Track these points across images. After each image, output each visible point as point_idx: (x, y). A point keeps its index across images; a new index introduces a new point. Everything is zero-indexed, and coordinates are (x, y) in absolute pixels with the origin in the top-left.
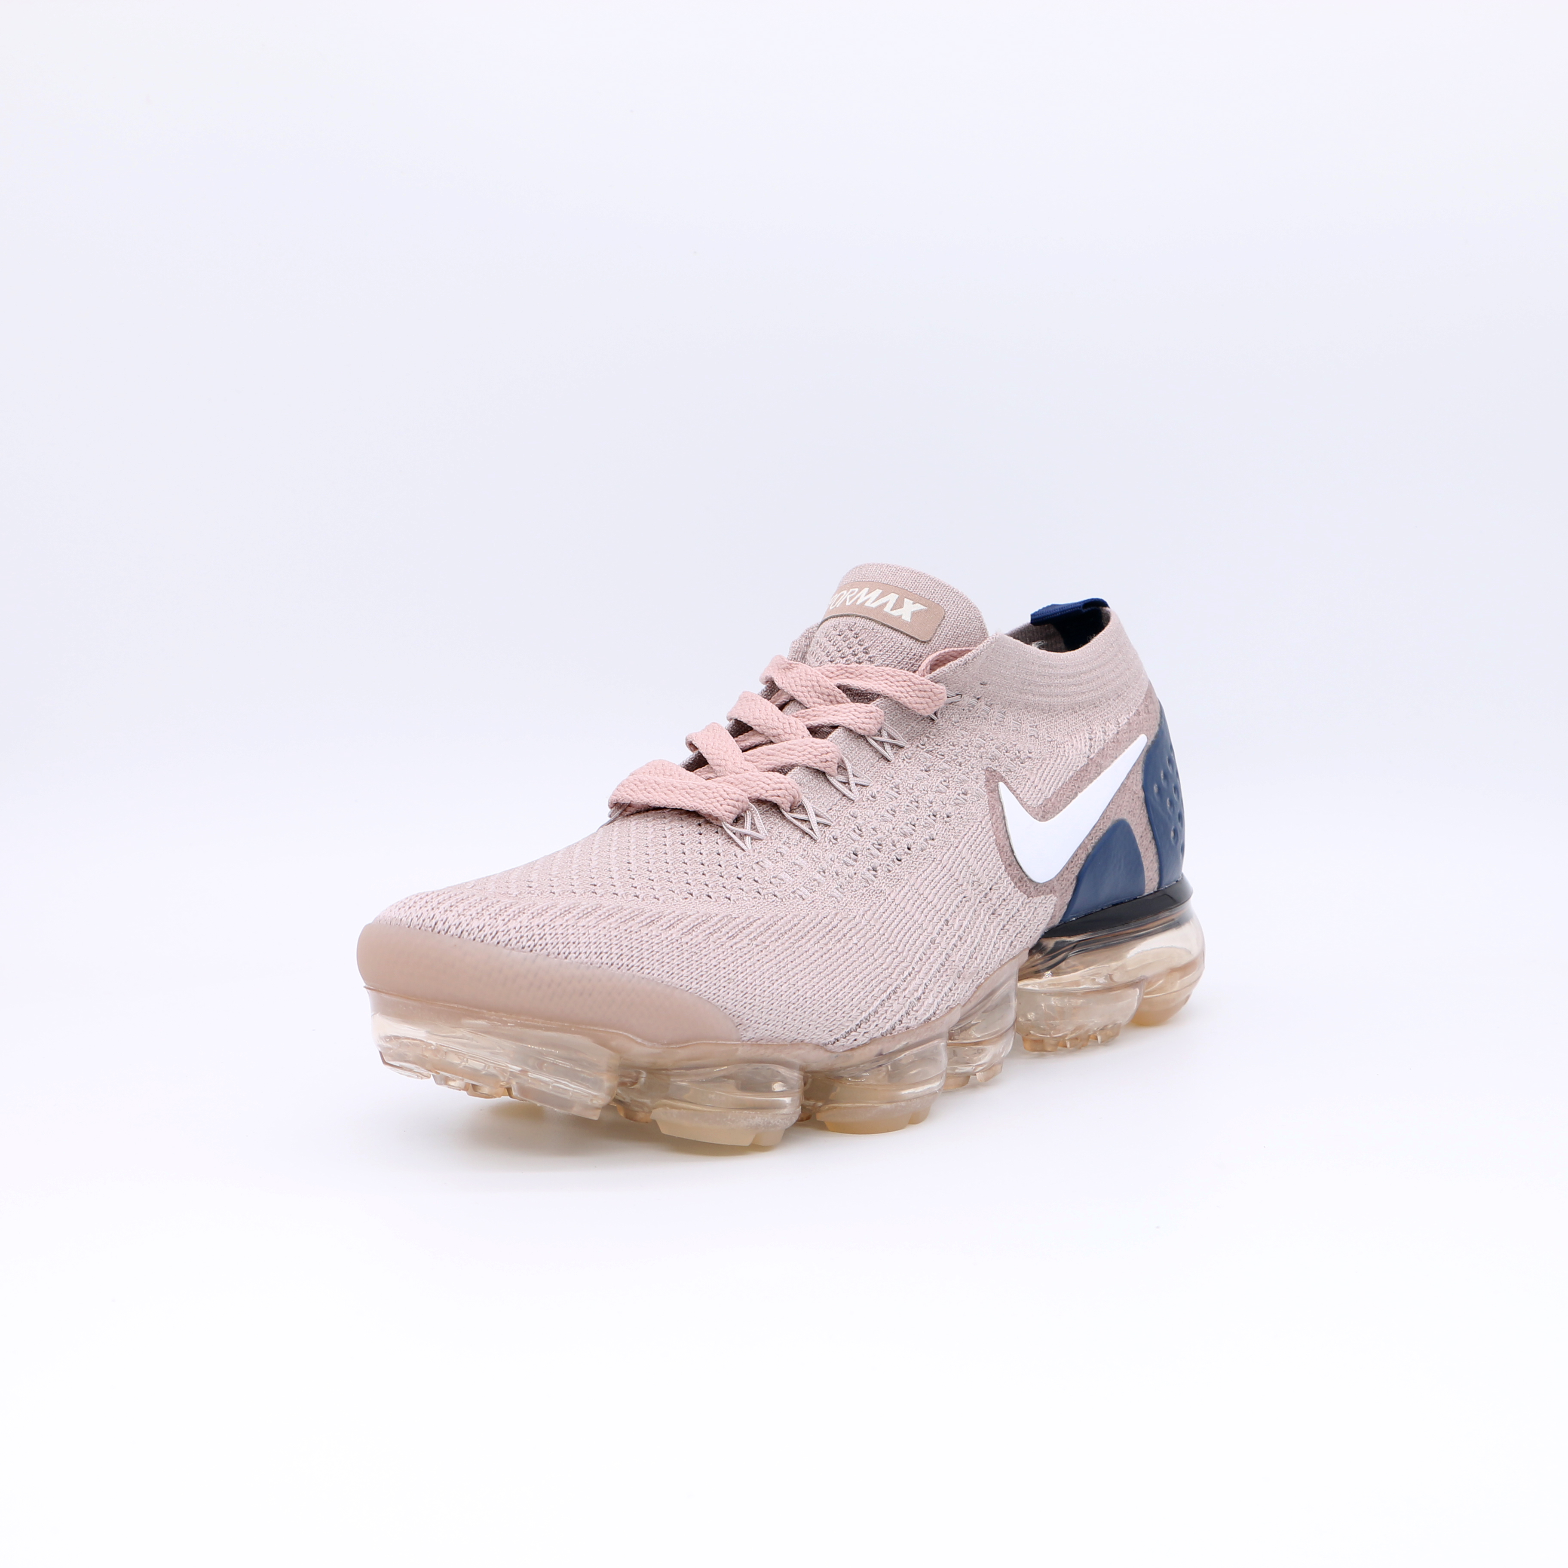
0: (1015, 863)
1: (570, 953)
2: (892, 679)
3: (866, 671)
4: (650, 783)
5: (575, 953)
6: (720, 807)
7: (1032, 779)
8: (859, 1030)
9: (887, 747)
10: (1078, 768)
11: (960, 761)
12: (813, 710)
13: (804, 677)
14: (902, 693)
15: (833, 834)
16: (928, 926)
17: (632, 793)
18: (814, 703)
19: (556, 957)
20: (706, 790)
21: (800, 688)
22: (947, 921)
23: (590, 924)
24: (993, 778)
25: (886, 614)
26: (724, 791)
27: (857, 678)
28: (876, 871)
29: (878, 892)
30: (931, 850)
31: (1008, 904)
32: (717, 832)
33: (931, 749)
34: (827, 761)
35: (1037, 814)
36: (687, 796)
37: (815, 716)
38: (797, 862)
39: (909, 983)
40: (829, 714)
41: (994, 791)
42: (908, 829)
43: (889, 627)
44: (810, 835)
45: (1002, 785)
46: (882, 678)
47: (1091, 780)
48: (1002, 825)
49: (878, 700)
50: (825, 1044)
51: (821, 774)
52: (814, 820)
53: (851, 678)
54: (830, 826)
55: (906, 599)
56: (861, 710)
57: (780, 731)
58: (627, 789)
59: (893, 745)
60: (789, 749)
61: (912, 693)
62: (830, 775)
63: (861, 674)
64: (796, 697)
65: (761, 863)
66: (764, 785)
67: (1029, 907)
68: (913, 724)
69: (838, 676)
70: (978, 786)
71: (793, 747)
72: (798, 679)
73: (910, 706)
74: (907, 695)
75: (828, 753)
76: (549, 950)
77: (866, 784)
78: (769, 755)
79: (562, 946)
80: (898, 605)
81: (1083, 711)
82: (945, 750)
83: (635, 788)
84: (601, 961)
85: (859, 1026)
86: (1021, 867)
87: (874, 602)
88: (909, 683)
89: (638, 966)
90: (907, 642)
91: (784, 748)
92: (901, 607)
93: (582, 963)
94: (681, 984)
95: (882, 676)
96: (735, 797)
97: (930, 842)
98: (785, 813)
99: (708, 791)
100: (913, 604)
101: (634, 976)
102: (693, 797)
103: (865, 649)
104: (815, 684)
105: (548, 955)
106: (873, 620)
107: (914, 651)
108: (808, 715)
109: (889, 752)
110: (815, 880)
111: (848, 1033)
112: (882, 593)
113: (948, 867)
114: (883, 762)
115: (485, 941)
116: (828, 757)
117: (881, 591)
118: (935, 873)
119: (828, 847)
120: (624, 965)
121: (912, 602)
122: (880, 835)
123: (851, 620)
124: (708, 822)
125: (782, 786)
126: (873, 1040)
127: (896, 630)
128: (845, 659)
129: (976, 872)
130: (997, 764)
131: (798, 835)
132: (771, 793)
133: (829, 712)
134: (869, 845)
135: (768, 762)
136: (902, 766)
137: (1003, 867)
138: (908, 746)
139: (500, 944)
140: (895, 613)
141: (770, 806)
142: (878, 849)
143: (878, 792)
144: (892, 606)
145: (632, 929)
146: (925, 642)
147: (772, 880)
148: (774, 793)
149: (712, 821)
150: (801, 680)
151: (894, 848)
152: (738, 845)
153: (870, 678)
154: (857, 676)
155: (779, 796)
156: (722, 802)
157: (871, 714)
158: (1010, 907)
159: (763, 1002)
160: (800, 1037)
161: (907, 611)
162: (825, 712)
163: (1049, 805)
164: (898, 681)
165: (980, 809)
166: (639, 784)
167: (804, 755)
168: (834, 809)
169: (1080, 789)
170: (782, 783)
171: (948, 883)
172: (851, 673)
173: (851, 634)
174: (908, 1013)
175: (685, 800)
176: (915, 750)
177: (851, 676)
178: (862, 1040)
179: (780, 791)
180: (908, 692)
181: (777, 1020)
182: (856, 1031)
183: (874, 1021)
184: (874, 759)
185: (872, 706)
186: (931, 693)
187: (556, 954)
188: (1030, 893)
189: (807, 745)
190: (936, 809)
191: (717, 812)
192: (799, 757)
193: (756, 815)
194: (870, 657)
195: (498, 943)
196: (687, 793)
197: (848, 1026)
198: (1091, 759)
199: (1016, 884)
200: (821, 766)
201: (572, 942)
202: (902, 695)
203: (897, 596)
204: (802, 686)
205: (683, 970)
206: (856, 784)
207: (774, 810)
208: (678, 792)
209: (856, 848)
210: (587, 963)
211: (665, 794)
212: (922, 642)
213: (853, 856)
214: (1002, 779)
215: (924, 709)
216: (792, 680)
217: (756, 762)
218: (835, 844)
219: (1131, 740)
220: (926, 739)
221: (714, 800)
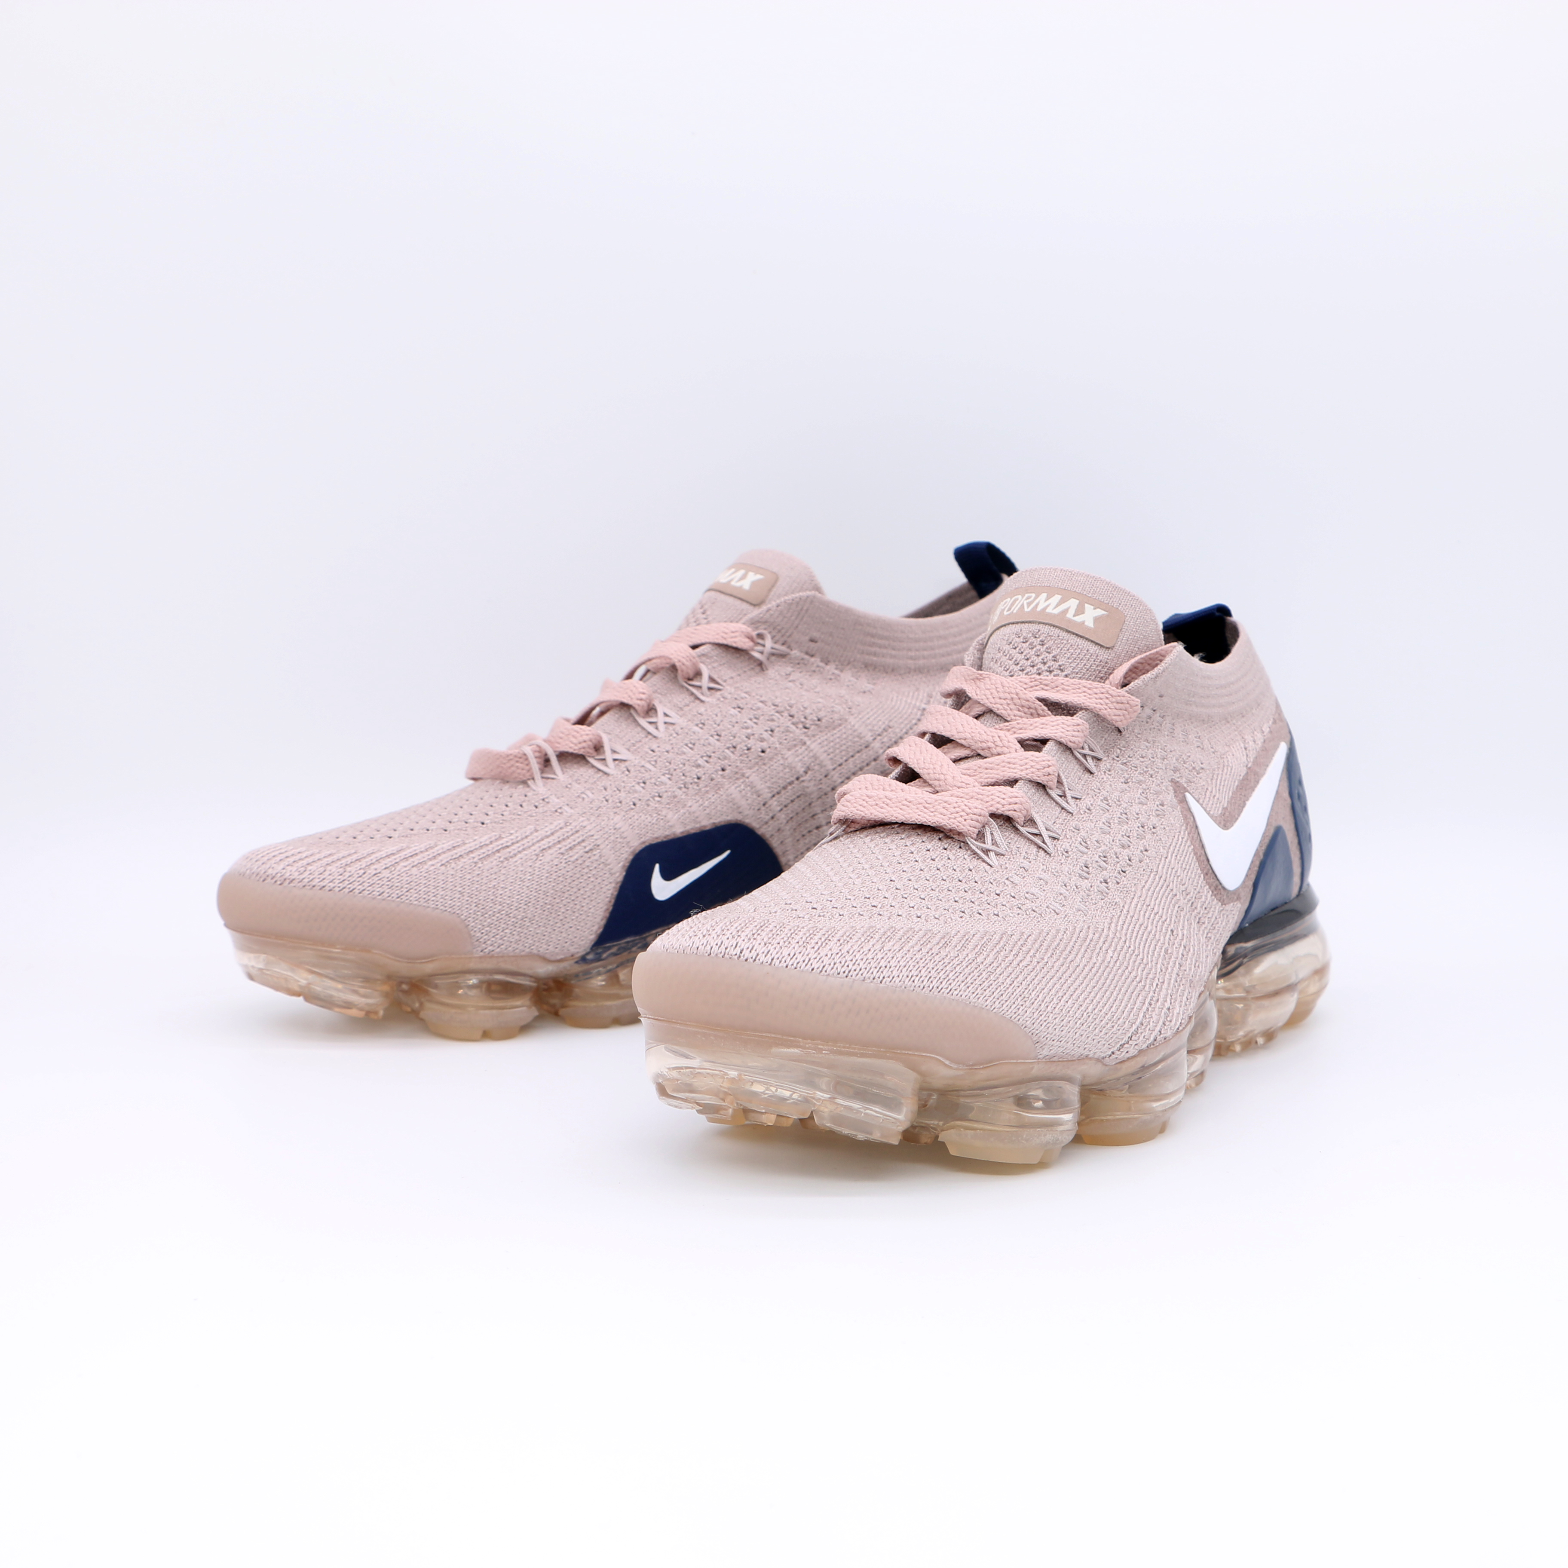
0: (1211, 871)
1: (884, 978)
2: (1089, 691)
3: (1062, 684)
4: (880, 799)
5: (889, 977)
6: (964, 823)
7: (1210, 789)
8: (1130, 1042)
9: (1089, 759)
10: (1241, 778)
11: (1151, 773)
12: (1018, 723)
13: (1001, 689)
14: (1102, 705)
15: (1063, 846)
16: (1160, 937)
17: (863, 809)
18: (1015, 716)
19: (872, 982)
20: (945, 804)
21: (998, 701)
22: (1172, 931)
23: (895, 948)
24: (1179, 791)
25: (1070, 621)
26: (966, 805)
27: (1053, 690)
28: (1107, 883)
29: (1114, 904)
30: (1148, 861)
31: (1209, 912)
32: (960, 847)
33: (1125, 761)
34: (1050, 774)
35: (1220, 823)
36: (926, 810)
37: (1021, 729)
38: (1041, 876)
39: (1159, 995)
40: (1036, 727)
41: (1183, 801)
42: (1125, 840)
43: (1074, 634)
44: (1043, 849)
45: (1187, 794)
46: (1080, 691)
47: (1253, 789)
48: (1196, 834)
49: (1080, 713)
50: (1103, 1058)
51: (1042, 787)
52: (1045, 834)
53: (1046, 690)
54: (1058, 840)
55: (1086, 605)
56: (1068, 723)
57: (990, 744)
58: (855, 805)
59: (1094, 758)
60: (1009, 763)
61: (1110, 705)
62: (1050, 789)
63: (1057, 687)
64: (995, 710)
65: (1010, 879)
66: (999, 800)
67: (1223, 915)
68: (1106, 736)
69: (1032, 687)
70: (1169, 797)
71: (1012, 760)
72: (994, 691)
73: (1109, 718)
74: (1106, 707)
75: (1049, 766)
76: (864, 975)
77: (1079, 797)
78: (987, 769)
79: (876, 970)
80: (1080, 611)
81: (1234, 721)
82: (1137, 762)
83: (864, 804)
84: (913, 984)
85: (1130, 1038)
86: (1216, 876)
87: (1055, 608)
88: (1107, 695)
89: (947, 988)
90: (1093, 649)
91: (1003, 762)
92: (1083, 613)
93: (896, 987)
94: (986, 1004)
95: (1079, 688)
96: (977, 811)
97: (1144, 853)
98: (1019, 827)
99: (948, 806)
100: (1094, 609)
101: (945, 997)
102: (932, 812)
103: (1053, 657)
104: (1015, 696)
105: (864, 980)
106: (1057, 627)
107: (1100, 658)
108: (1013, 728)
109: (1091, 764)
110: (1061, 894)
111: (1122, 1046)
112: (1061, 599)
113: (1164, 877)
114: (1087, 775)
115: (798, 968)
116: (1050, 770)
117: (1060, 597)
118: (1154, 884)
119: (1063, 861)
120: (935, 988)
121: (1092, 607)
122: (1103, 848)
123: (1034, 627)
124: (948, 837)
125: (1017, 800)
126: (1141, 1052)
127: (1081, 637)
128: (1035, 668)
129: (1183, 882)
130: (1179, 775)
131: (1034, 849)
132: (1007, 807)
133: (1036, 725)
134: (1097, 859)
135: (987, 776)
136: (1105, 779)
137: (1202, 875)
138: (1105, 759)
139: (814, 971)
140: (1079, 619)
141: (1006, 820)
142: (1105, 861)
143: (1092, 805)
144: (1073, 612)
145: (933, 951)
146: (1109, 648)
147: (1027, 895)
148: (1011, 807)
149: (954, 836)
150: (998, 692)
151: (1118, 860)
152: (984, 861)
153: (1067, 691)
154: (1053, 688)
155: (1015, 811)
156: (966, 817)
157: (1078, 727)
158: (1210, 915)
159: (1055, 1018)
160: (1086, 1052)
161: (1089, 617)
162: (1031, 725)
163: (1227, 814)
164: (1096, 694)
165: (1175, 817)
166: (868, 799)
167: (1027, 769)
168: (1058, 822)
169: (1247, 797)
170: (1016, 797)
171: (1166, 894)
172: (1046, 685)
173: (1036, 642)
174: (1164, 1024)
175: (925, 815)
176: (1112, 762)
177: (1046, 688)
178: (1133, 1052)
179: (1016, 805)
180: (1107, 704)
181: (1068, 1036)
182: (1128, 1043)
183: (1142, 1033)
184: (1080, 772)
185: (1077, 719)
186: (1128, 705)
187: (871, 979)
188: (1224, 900)
189: (1027, 758)
190: (1143, 820)
191: (962, 827)
192: (1022, 770)
193: (995, 830)
194: (1060, 666)
195: (813, 970)
196: (925, 807)
197: (1123, 1039)
198: (1250, 768)
199: (1212, 892)
200: (1043, 780)
201: (884, 966)
202: (1102, 707)
203: (1077, 602)
204: (1000, 698)
205: (985, 990)
206: (1073, 798)
207: (1007, 824)
208: (915, 807)
209: (1086, 861)
210: (901, 987)
211: (901, 809)
212: (1107, 648)
213: (1085, 869)
214: (1187, 791)
215: (1121, 721)
216: (987, 691)
217: (974, 775)
218: (1068, 857)
219: (1276, 747)
220: (1119, 751)
221: (957, 815)
